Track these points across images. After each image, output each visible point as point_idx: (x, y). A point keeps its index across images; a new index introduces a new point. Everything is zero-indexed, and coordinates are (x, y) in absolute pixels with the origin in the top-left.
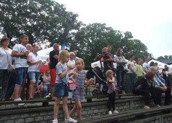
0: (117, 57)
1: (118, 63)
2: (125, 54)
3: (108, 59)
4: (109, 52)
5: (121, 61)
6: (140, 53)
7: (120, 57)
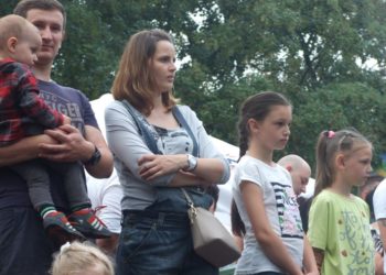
0: (123, 115)
1: (134, 176)
2: (211, 86)
3: (44, 140)
4: (41, 64)
5: (171, 156)
6: (359, 76)
7: (159, 118)
